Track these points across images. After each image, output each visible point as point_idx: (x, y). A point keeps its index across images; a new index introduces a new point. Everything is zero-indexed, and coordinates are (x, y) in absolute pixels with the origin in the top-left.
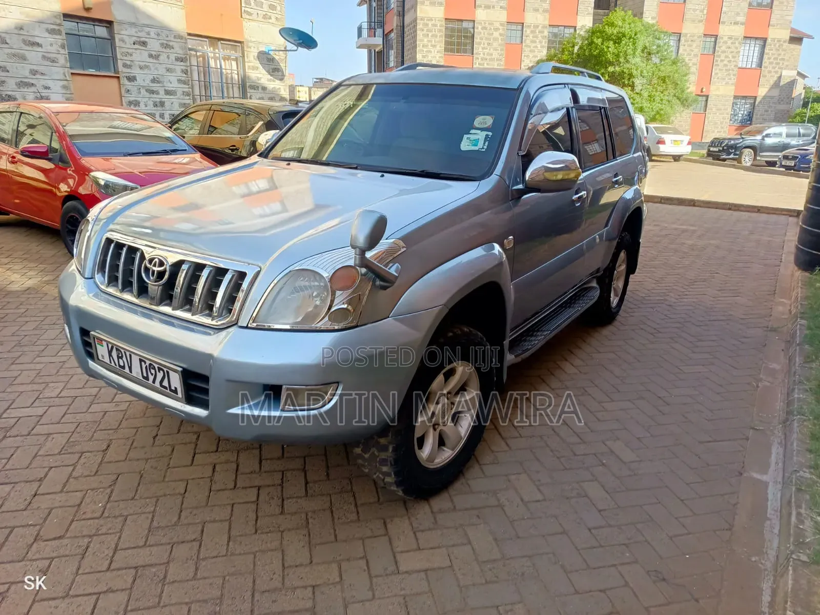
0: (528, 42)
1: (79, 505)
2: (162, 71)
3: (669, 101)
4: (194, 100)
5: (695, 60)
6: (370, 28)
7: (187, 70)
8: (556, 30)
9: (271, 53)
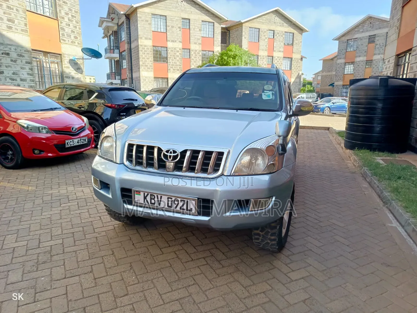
0: (193, 58)
2: (18, 68)
4: (36, 84)
6: (111, 49)
7: (32, 68)
8: (205, 53)
9: (76, 60)
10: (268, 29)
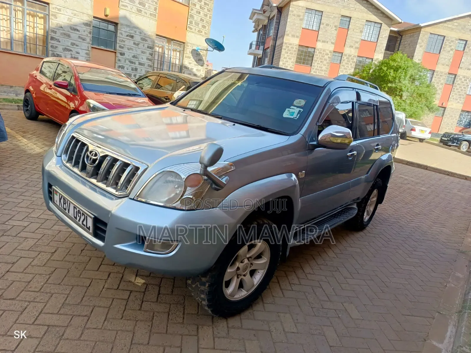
0: (344, 63)
1: (29, 282)
2: (139, 52)
3: (421, 108)
4: (153, 70)
5: (441, 86)
6: (257, 45)
7: (152, 54)
8: (361, 59)
9: (199, 50)
10: (458, 38)
